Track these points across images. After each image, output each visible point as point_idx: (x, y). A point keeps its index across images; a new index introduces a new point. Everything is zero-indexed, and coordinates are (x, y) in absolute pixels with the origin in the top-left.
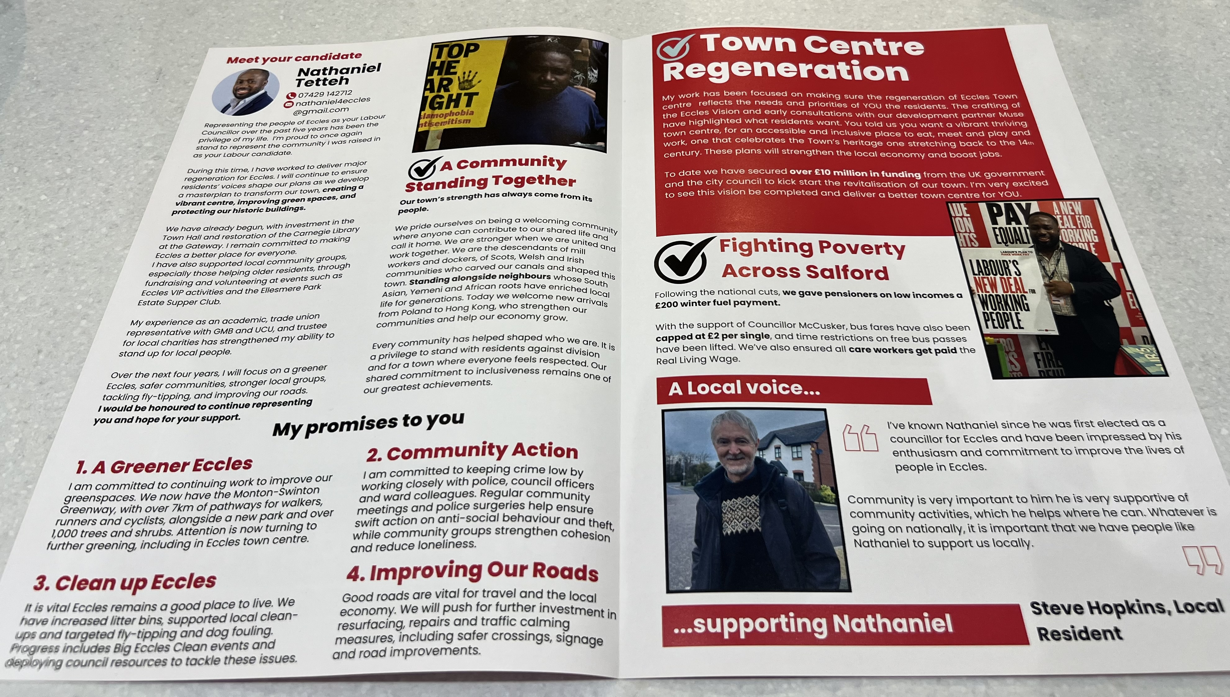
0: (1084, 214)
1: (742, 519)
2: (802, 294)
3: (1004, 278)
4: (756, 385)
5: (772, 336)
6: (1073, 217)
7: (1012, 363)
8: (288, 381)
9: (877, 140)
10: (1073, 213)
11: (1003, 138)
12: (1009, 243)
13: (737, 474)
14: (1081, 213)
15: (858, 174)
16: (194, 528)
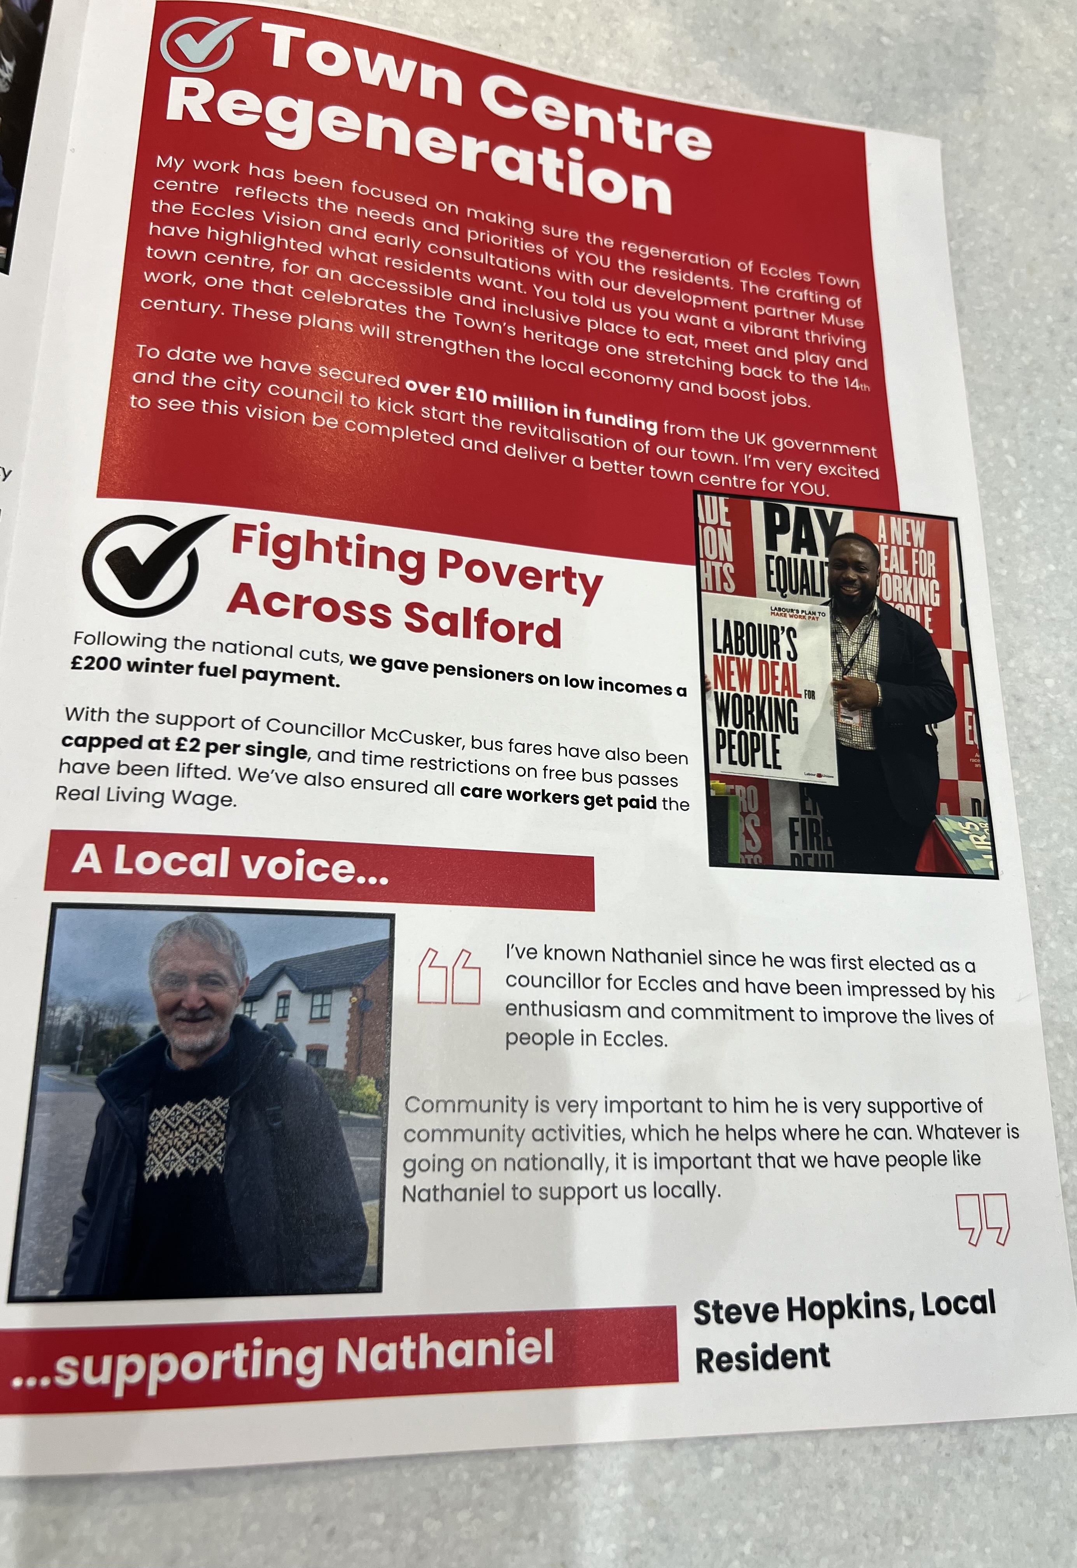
0: (926, 548)
1: (188, 1148)
2: (389, 665)
3: (766, 663)
4: (261, 860)
5: (312, 753)
6: (908, 550)
7: (748, 836)
9: (589, 337)
10: (909, 544)
11: (818, 368)
12: (788, 592)
13: (191, 1052)
14: (922, 546)
15: (541, 408)
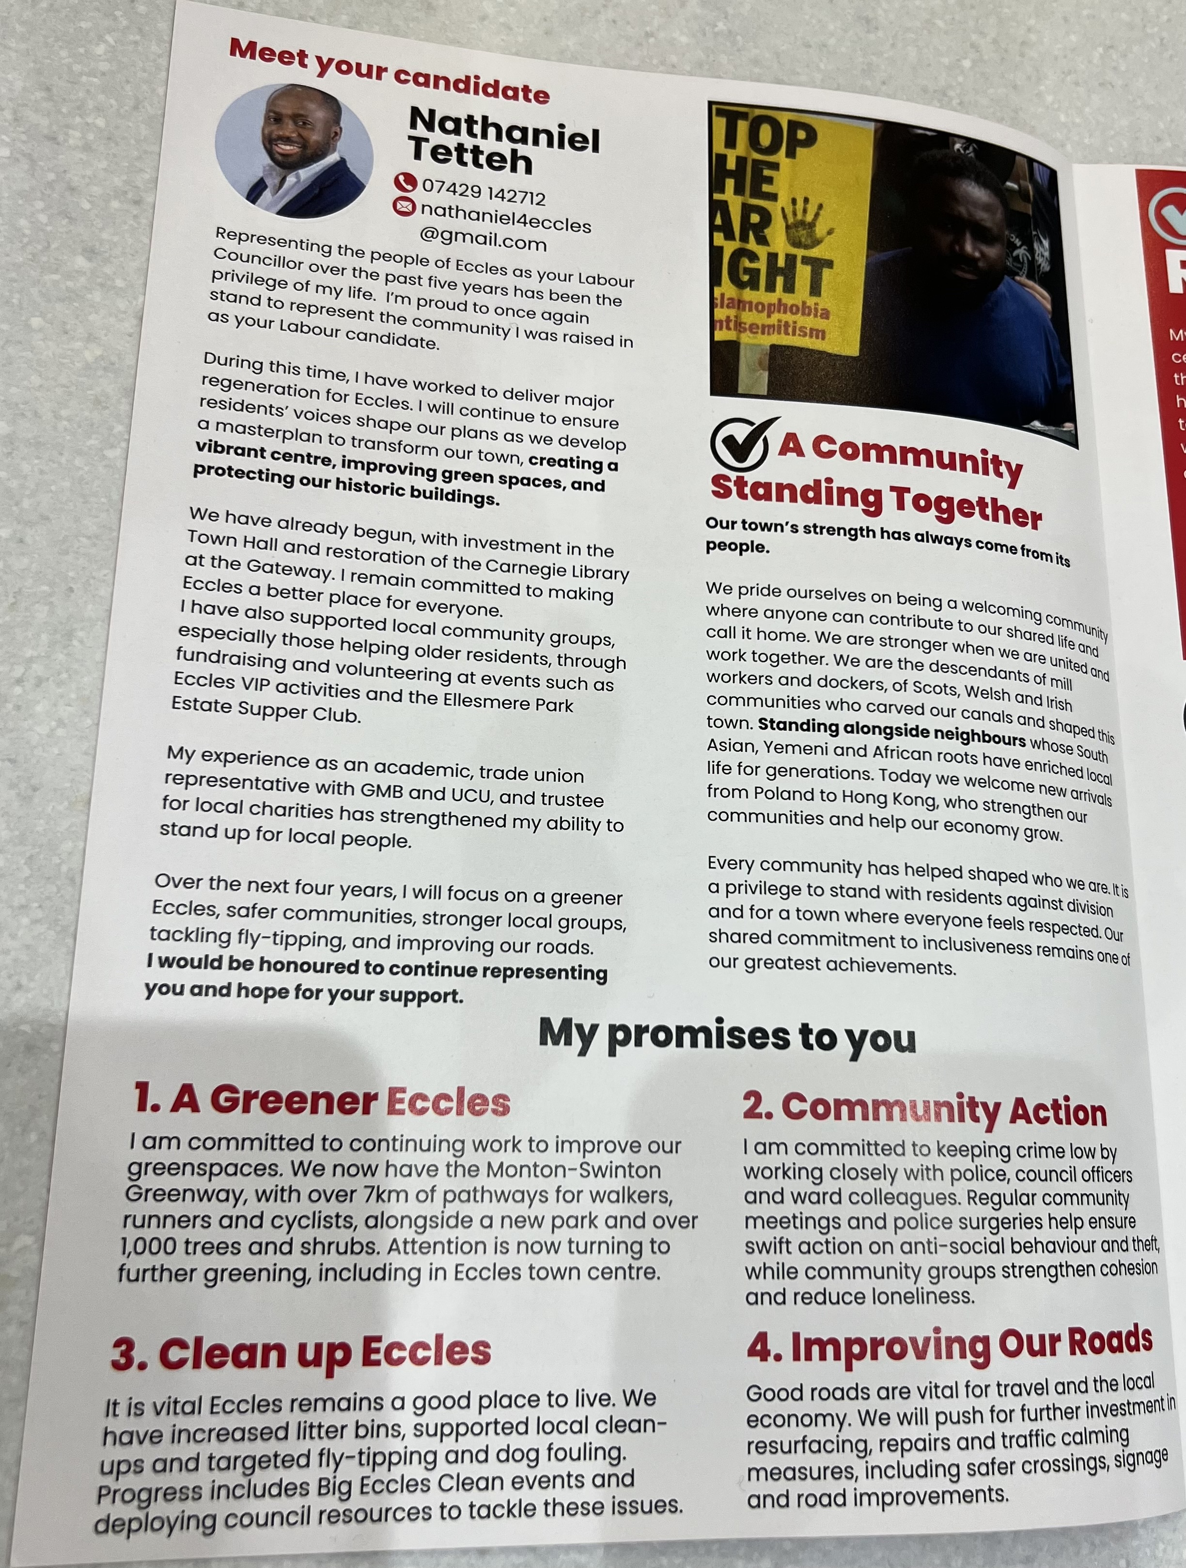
8: (547, 922)
16: (420, 1239)
